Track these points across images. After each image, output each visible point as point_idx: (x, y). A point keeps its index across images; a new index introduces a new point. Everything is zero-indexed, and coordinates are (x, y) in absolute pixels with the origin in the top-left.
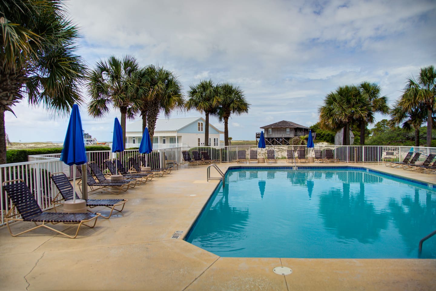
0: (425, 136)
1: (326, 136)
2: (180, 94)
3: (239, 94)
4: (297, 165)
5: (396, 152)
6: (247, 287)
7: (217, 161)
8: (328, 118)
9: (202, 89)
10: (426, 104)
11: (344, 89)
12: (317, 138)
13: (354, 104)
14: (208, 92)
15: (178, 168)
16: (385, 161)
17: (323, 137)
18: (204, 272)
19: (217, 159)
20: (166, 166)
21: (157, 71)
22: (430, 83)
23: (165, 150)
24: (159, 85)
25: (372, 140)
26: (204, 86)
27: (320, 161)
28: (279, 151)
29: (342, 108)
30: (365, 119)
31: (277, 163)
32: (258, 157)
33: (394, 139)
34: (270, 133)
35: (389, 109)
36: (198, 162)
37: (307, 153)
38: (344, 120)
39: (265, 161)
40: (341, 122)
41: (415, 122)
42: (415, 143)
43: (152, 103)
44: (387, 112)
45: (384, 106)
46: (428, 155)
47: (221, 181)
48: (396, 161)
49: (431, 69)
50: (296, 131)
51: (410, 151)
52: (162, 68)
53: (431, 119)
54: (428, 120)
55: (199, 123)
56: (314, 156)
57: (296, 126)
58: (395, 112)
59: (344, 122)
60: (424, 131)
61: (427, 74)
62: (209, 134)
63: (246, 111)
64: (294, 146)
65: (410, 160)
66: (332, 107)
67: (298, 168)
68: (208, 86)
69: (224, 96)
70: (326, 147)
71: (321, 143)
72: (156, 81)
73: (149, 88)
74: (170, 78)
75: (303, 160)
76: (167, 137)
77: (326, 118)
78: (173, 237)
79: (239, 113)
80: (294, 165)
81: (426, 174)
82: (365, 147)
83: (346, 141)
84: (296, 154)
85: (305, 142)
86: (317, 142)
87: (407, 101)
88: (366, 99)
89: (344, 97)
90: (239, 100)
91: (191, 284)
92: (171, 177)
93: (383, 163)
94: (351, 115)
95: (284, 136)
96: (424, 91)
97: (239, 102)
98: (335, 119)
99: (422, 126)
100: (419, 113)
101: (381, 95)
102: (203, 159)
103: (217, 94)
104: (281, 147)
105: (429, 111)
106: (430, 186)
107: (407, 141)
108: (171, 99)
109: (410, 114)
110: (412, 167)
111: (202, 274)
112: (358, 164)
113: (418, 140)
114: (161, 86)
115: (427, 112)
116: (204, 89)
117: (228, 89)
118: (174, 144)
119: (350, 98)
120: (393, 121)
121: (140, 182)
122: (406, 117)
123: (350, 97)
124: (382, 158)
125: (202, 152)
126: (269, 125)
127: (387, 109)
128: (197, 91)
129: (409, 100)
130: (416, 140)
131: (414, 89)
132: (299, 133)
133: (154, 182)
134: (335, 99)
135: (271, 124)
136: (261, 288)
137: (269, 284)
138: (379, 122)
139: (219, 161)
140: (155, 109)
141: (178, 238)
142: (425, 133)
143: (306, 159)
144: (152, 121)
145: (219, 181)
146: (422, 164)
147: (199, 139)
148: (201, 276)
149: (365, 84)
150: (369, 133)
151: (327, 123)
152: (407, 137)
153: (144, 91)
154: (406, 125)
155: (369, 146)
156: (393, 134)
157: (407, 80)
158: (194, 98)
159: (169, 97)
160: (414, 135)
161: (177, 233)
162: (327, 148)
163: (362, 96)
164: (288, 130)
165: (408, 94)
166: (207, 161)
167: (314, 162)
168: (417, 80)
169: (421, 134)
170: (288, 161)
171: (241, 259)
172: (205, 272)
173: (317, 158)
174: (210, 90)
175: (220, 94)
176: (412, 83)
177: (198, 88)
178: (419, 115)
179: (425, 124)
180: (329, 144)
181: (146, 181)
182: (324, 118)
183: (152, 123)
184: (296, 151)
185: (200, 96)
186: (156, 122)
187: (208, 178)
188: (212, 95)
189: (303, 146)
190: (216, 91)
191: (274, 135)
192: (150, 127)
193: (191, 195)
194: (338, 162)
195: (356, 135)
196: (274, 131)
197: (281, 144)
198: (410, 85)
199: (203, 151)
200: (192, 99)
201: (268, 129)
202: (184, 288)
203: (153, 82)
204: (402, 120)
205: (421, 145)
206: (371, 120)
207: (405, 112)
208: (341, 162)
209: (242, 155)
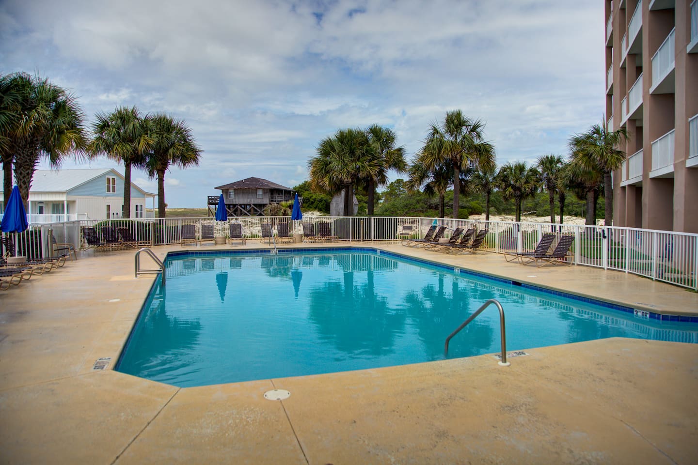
0: (451, 203)
1: (318, 202)
2: (82, 129)
3: (184, 133)
4: (277, 247)
5: (415, 225)
6: (230, 422)
7: (146, 243)
8: (324, 175)
9: (119, 122)
10: (452, 160)
11: (346, 134)
12: (304, 205)
13: (359, 156)
14: (130, 127)
15: (76, 256)
16: (401, 238)
17: (313, 203)
18: (159, 413)
19: (146, 240)
20: (55, 254)
21: (34, 85)
22: (457, 132)
23: (51, 225)
24: (39, 110)
25: (384, 209)
26: (124, 117)
27: (311, 240)
28: (245, 226)
29: (343, 161)
30: (375, 178)
31: (245, 244)
32: (215, 235)
33: (412, 207)
34: (231, 196)
35: (407, 165)
36: (113, 245)
37: (291, 228)
38: (347, 179)
39: (227, 241)
40: (341, 181)
41: (440, 185)
42: (439, 213)
43: (26, 141)
44: (403, 170)
45: (400, 161)
46: (455, 230)
47: (158, 275)
48: (415, 238)
49: (459, 114)
50: (272, 194)
51: (433, 224)
52: (46, 80)
53: (458, 181)
54: (455, 182)
55: (109, 179)
56: (302, 232)
57: (271, 186)
58: (414, 169)
59: (345, 182)
60: (450, 197)
61: (454, 121)
62: (131, 198)
63: (195, 160)
64: (272, 218)
65: (433, 237)
66: (328, 159)
67: (279, 251)
68: (130, 117)
69: (158, 135)
70: (317, 218)
71: (310, 213)
72: (33, 103)
73: (20, 115)
74: (61, 98)
75: (286, 239)
76: (47, 203)
77: (320, 176)
78: (95, 369)
79: (184, 165)
80: (272, 246)
81: (453, 254)
82: (374, 219)
83: (348, 211)
84: (275, 231)
85: (289, 211)
86: (305, 211)
87: (430, 156)
88: (376, 149)
89: (346, 146)
90: (183, 142)
91: (142, 431)
92: (68, 272)
93: (397, 241)
94: (356, 172)
95: (254, 201)
96: (451, 143)
97: (183, 146)
98: (333, 178)
99: (448, 189)
100: (444, 172)
101: (396, 145)
102: (121, 240)
103: (146, 131)
104: (249, 220)
105: (456, 170)
106: (457, 270)
107: (429, 210)
108: (63, 137)
109: (434, 174)
110: (435, 247)
111: (157, 415)
112: (366, 243)
113: (442, 210)
114: (44, 111)
115: (453, 172)
116: (123, 122)
117: (164, 124)
118: (61, 215)
119: (355, 148)
120: (411, 182)
121: (8, 285)
122: (428, 177)
123: (354, 146)
124: (397, 235)
125: (119, 228)
126: (229, 183)
127: (405, 165)
128: (110, 123)
129: (432, 154)
130: (440, 209)
131: (438, 140)
132: (277, 198)
133: (35, 283)
134: (333, 148)
135: (233, 182)
136: (250, 421)
137: (261, 414)
138: (392, 183)
139: (149, 243)
140: (32, 153)
141: (104, 369)
142: (451, 199)
143: (290, 238)
144: (25, 173)
145: (155, 276)
146: (448, 242)
147: (108, 206)
148: (156, 418)
149: (375, 128)
150: (379, 199)
151: (321, 183)
152: (428, 204)
153: (10, 119)
154: (429, 188)
155: (380, 217)
156: (411, 200)
157: (430, 127)
158: (105, 137)
159: (61, 132)
160: (438, 201)
161: (100, 361)
162: (320, 220)
163: (371, 145)
164: (260, 192)
165: (431, 146)
166: (128, 243)
167: (302, 242)
168: (442, 128)
169: (446, 200)
170: (263, 241)
171: (213, 387)
172: (161, 412)
173: (306, 235)
174: (134, 125)
175: (151, 131)
176: (436, 131)
177: (112, 120)
178: (445, 175)
179: (451, 187)
180: (322, 214)
181: (20, 281)
182: (317, 176)
183: (24, 177)
184: (274, 225)
185: (115, 134)
186: (33, 175)
187: (136, 271)
188: (137, 133)
189: (286, 218)
190: (145, 126)
191: (237, 200)
192: (20, 185)
193: (111, 301)
194: (336, 241)
195: (360, 201)
196: (238, 193)
197: (249, 214)
198: (434, 134)
199: (120, 226)
200: (101, 138)
201: (228, 189)
202: (133, 438)
203: (28, 104)
204: (423, 181)
205: (446, 216)
206: (383, 180)
207: (426, 171)
208: (341, 242)
209: (188, 233)
